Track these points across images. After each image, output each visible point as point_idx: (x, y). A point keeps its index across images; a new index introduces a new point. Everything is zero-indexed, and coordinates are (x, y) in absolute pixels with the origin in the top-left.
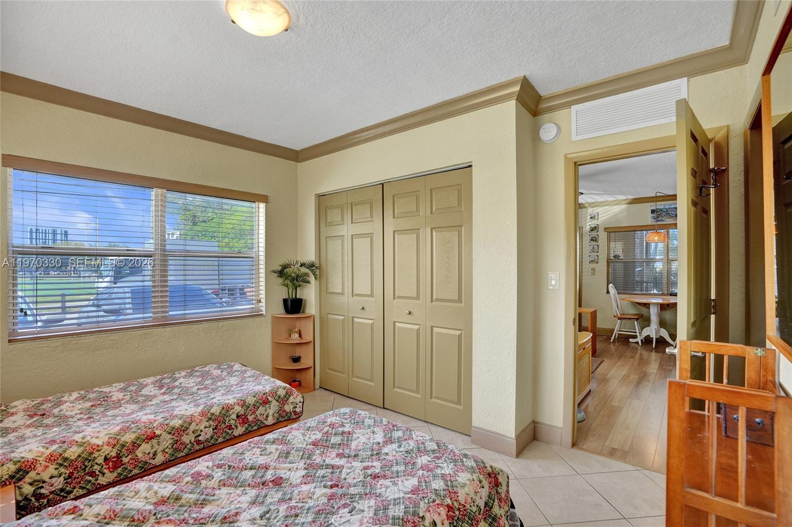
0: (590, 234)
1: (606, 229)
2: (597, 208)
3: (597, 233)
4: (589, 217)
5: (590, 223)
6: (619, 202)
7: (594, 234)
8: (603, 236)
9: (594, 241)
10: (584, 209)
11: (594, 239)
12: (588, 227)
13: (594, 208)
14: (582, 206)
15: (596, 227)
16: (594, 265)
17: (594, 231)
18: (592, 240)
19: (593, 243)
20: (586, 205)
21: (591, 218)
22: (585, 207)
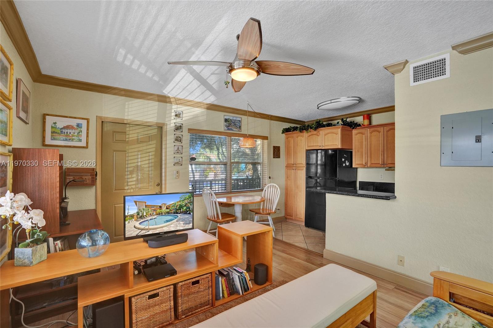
0: (175, 133)
1: (190, 130)
2: (181, 106)
3: (182, 133)
4: (173, 114)
5: (175, 121)
6: (202, 105)
7: (178, 133)
8: (186, 137)
9: (178, 141)
10: (168, 104)
11: (178, 139)
12: (173, 125)
13: (179, 106)
14: (168, 100)
15: (181, 126)
16: (178, 168)
17: (179, 131)
18: (176, 140)
19: (178, 143)
20: (172, 100)
21: (176, 115)
22: (170, 102)
